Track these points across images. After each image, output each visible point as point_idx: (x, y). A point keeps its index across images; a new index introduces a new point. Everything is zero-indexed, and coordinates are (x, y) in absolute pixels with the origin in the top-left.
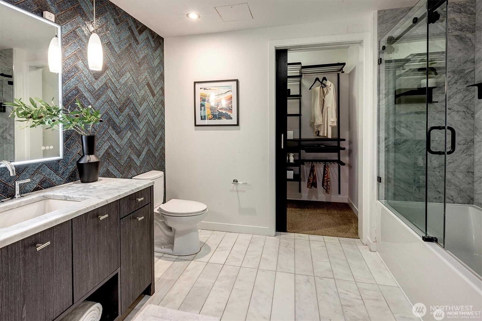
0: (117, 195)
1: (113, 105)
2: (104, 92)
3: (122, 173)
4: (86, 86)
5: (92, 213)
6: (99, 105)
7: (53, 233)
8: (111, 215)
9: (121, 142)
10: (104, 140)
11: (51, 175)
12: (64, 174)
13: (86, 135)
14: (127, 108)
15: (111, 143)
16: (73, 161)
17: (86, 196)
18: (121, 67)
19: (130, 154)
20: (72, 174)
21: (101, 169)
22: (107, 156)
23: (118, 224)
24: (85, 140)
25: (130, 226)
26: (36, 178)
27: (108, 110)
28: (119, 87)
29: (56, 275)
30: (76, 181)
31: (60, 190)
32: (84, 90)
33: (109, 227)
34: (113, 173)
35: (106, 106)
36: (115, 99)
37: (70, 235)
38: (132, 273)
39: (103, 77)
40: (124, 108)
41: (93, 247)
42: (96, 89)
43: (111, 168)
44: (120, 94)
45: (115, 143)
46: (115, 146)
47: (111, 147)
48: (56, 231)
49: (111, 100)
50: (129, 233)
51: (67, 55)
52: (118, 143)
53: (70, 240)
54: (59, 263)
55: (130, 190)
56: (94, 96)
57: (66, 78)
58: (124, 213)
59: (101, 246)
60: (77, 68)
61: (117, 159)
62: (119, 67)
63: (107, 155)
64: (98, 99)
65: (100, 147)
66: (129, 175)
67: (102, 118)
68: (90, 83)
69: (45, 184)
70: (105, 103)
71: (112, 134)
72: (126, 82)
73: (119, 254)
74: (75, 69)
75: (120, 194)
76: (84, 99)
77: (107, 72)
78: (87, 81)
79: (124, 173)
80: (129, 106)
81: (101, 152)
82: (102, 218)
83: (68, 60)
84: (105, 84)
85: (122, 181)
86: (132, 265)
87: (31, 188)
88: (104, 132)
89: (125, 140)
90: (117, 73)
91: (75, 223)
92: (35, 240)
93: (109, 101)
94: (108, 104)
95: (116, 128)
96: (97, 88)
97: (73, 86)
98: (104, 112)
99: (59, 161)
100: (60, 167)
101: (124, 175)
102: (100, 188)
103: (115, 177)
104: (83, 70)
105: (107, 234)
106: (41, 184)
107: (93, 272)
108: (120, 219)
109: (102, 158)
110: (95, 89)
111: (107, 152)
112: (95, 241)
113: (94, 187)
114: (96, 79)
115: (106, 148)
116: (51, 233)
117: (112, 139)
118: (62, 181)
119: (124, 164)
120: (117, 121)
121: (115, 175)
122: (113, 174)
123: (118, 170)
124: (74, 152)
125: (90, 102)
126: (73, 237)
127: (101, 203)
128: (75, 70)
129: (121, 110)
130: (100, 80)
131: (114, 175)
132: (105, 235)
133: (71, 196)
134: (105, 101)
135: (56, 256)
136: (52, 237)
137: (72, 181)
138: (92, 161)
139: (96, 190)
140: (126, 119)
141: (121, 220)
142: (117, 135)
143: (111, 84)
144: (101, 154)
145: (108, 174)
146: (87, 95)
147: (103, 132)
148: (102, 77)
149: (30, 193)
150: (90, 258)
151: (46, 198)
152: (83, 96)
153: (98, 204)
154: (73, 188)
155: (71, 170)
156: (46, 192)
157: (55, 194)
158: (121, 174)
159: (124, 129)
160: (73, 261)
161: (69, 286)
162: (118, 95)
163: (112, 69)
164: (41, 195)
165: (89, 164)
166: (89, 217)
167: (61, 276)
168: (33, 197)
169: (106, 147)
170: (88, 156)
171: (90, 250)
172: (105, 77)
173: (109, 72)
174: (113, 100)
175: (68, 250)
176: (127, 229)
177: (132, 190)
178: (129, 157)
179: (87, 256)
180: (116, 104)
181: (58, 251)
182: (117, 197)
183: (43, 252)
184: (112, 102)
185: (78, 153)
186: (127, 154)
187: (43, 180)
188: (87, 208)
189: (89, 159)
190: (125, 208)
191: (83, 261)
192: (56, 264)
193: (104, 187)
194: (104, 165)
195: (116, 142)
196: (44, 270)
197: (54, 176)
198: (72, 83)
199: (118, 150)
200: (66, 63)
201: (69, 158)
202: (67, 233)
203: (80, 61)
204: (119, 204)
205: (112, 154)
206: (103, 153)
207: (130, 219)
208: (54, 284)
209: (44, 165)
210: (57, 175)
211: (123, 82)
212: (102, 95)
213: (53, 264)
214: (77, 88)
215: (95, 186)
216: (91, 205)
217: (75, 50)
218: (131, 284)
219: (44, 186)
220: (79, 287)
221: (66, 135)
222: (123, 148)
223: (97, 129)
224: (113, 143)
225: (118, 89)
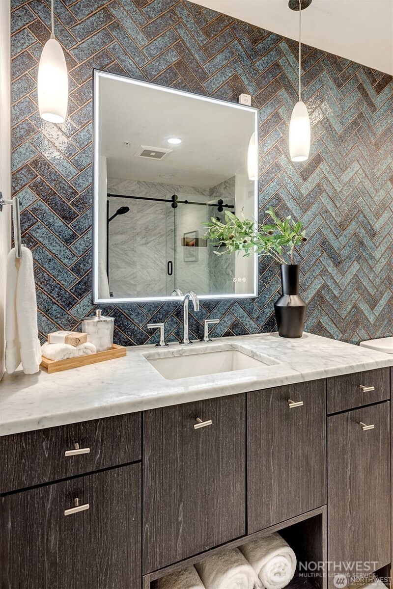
0: (321, 369)
1: (330, 218)
2: (315, 199)
3: (344, 332)
4: (290, 192)
5: (277, 390)
6: (308, 220)
7: (220, 408)
8: (310, 404)
9: (341, 279)
10: (314, 274)
11: (244, 319)
12: (260, 320)
13: (286, 263)
14: (353, 223)
15: (326, 281)
16: (270, 302)
17: (276, 358)
18: (345, 154)
19: (356, 301)
20: (270, 321)
21: (310, 320)
22: (319, 301)
23: (322, 423)
24: (286, 273)
25: (347, 435)
26: (227, 319)
27: (321, 228)
28: (340, 189)
29: (222, 474)
30: (274, 332)
31: (251, 341)
32: (287, 198)
33: (307, 424)
34: (328, 329)
35: (319, 221)
36: (333, 209)
37: (244, 419)
38: (349, 526)
39: (315, 175)
40: (348, 223)
41: (278, 450)
42: (305, 196)
43: (325, 321)
44: (342, 201)
45: (332, 280)
46: (332, 285)
47: (325, 286)
48: (223, 406)
49: (327, 211)
50: (343, 446)
51: (266, 149)
52: (336, 280)
53: (244, 426)
54: (226, 457)
55: (348, 365)
56: (301, 206)
57: (263, 183)
58: (334, 407)
59: (292, 453)
60: (278, 166)
61: (335, 307)
62: (340, 156)
63: (318, 299)
64: (306, 210)
65: (308, 284)
66: (354, 336)
67: (312, 239)
68: (296, 187)
69: (237, 329)
70: (318, 216)
71: (327, 266)
72: (351, 178)
73: (325, 480)
74: (276, 168)
75: (326, 369)
76: (286, 211)
77: (322, 167)
78: (292, 184)
79: (345, 331)
80: (356, 219)
81: (310, 294)
82: (293, 405)
83: (267, 157)
84: (318, 185)
85: (337, 345)
86: (350, 510)
87: (222, 331)
88: (315, 262)
89: (349, 277)
90: (337, 166)
91: (251, 401)
92: (195, 410)
93: (323, 213)
94: (322, 218)
95: (333, 256)
96: (304, 192)
97: (272, 193)
98: (315, 230)
99: (253, 299)
100: (254, 309)
101: (346, 335)
102: (300, 349)
103: (331, 337)
104: (286, 168)
105: (302, 435)
106: (233, 328)
107: (279, 494)
108: (328, 416)
109: (312, 303)
110: (302, 195)
111: (318, 294)
112: (282, 441)
113: (293, 346)
114: (305, 179)
115: (318, 287)
116: (217, 406)
117: (328, 274)
118: (257, 329)
119: (346, 317)
120: (335, 244)
121: (332, 333)
122: (327, 331)
123: (336, 326)
124: (272, 290)
125: (296, 215)
126: (248, 424)
127: (293, 377)
128: (275, 170)
129: (342, 226)
130: (309, 180)
131: (329, 333)
132: (299, 437)
133: (258, 353)
134: (316, 213)
135: (223, 445)
136: (218, 414)
137: (270, 332)
138: (292, 305)
139: (294, 352)
140: (351, 241)
141: (329, 418)
142: (335, 268)
143: (327, 185)
144: (309, 296)
145: (319, 330)
146: (290, 204)
147: (313, 262)
148: (313, 176)
149: (220, 338)
150: (273, 468)
151: (233, 349)
152: (286, 207)
153: (287, 378)
154: (267, 341)
155: (268, 315)
156: (236, 340)
157: (243, 346)
158: (340, 333)
159: (347, 258)
160: (248, 463)
161: (241, 501)
162: (337, 202)
163: (329, 160)
164: (229, 344)
165: (290, 308)
166: (273, 397)
167: (229, 479)
168: (220, 345)
169: (317, 285)
170: (288, 296)
171: (273, 454)
172: (317, 175)
173: (324, 166)
174: (329, 210)
175: (239, 442)
176: (341, 438)
177: (350, 367)
178: (355, 306)
179: (268, 461)
180: (334, 216)
181: (226, 438)
182: (321, 373)
183: (205, 431)
184: (328, 214)
185: (278, 292)
186: (351, 301)
187: (235, 323)
188: (269, 381)
189: (289, 301)
190: (336, 397)
191: (263, 469)
192: (223, 458)
193: (306, 349)
194: (314, 315)
195: (333, 278)
196: (206, 461)
197: (247, 319)
198: (271, 189)
199: (336, 293)
200: (265, 162)
201: (266, 297)
202: (239, 413)
203: (283, 156)
204: (325, 386)
205: (327, 298)
206: (313, 295)
207: (347, 421)
208: (220, 489)
209: (236, 304)
210: (251, 319)
211: (347, 180)
212: (313, 203)
213: (218, 457)
214: (277, 196)
215: (295, 344)
216: (275, 377)
217: (276, 141)
218: (348, 548)
219: (235, 332)
220: (256, 510)
221: (262, 264)
222: (345, 289)
223: (304, 256)
224: (329, 280)
225: (338, 192)
